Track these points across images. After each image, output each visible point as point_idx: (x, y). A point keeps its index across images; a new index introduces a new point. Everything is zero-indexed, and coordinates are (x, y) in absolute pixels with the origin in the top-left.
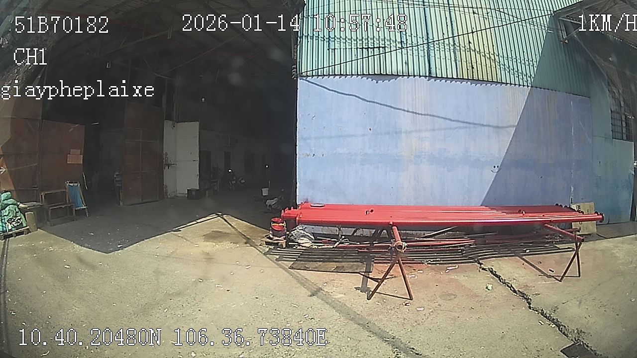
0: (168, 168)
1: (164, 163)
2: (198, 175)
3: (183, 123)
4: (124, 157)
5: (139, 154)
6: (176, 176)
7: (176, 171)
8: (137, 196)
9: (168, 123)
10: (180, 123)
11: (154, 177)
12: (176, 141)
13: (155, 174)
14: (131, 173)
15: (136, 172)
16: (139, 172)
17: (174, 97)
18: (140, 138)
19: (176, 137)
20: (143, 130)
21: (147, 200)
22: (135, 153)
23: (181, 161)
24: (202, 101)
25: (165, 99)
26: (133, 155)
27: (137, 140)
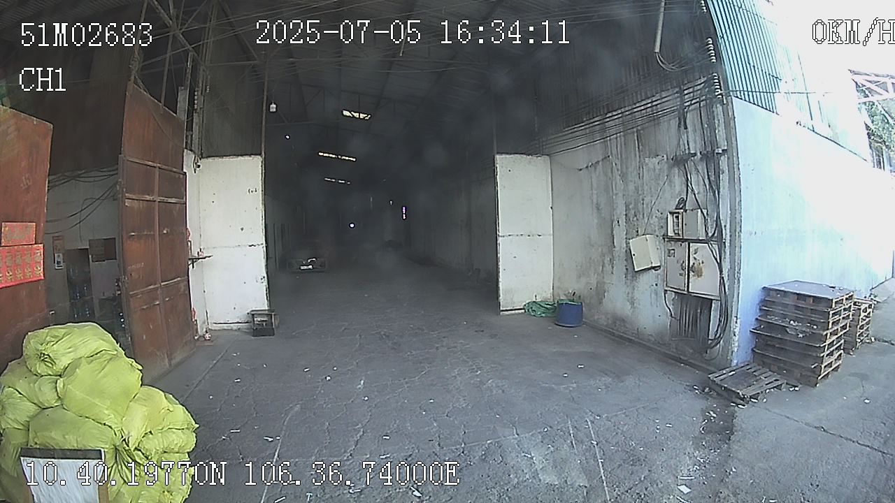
0: (193, 267)
1: (189, 256)
2: (264, 277)
3: (216, 159)
4: (125, 245)
5: (154, 235)
6: (204, 284)
7: (203, 272)
8: (158, 354)
9: (189, 158)
10: (210, 160)
11: (181, 294)
12: (199, 200)
13: (182, 285)
14: (142, 293)
15: (152, 287)
16: (157, 286)
17: (196, 97)
18: (154, 193)
19: (199, 192)
20: (160, 168)
21: (178, 357)
22: (146, 233)
23: (214, 248)
24: (271, 110)
25: (185, 98)
26: (142, 241)
27: (148, 198)
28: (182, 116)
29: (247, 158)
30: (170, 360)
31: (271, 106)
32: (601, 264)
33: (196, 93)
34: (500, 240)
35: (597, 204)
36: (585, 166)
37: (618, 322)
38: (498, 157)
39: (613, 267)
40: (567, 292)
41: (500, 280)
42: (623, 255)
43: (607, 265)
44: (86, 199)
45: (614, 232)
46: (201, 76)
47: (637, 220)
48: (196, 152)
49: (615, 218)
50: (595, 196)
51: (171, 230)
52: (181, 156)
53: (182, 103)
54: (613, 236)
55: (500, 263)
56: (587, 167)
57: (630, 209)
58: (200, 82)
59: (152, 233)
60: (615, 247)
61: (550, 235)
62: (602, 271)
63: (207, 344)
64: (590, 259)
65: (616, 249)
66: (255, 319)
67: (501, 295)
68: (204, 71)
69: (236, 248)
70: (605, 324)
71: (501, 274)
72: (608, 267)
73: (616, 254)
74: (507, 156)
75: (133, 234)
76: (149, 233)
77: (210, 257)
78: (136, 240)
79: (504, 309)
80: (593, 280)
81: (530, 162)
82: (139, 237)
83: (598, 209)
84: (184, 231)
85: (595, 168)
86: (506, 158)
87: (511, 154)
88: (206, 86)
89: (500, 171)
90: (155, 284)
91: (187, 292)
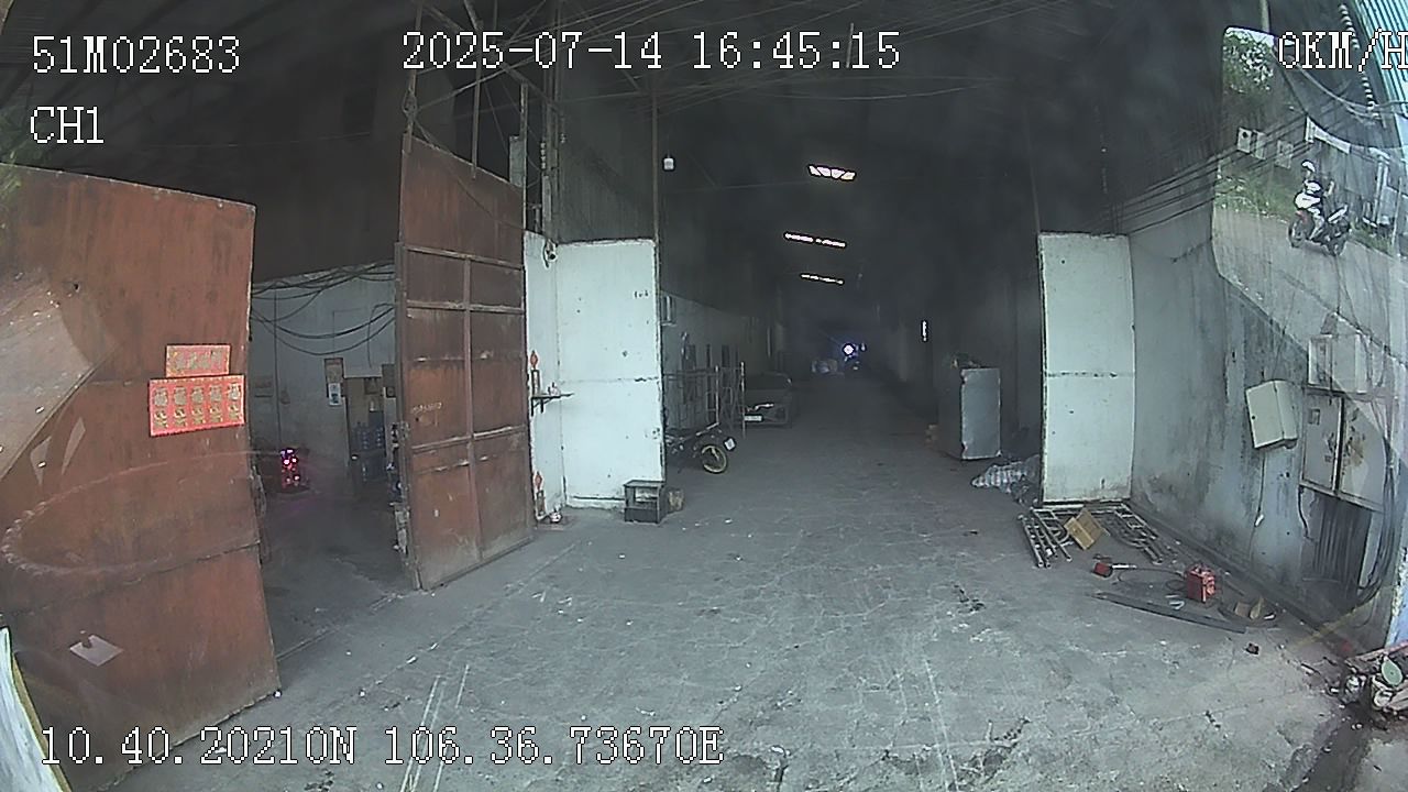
0: (542, 410)
1: (531, 391)
2: (659, 430)
3: (583, 245)
4: (405, 376)
5: (463, 361)
6: (562, 436)
7: (561, 418)
8: (461, 540)
9: (533, 244)
10: (573, 246)
11: (512, 452)
12: (556, 308)
13: (515, 439)
14: (436, 448)
15: (455, 439)
16: (464, 438)
17: (543, 152)
18: (462, 297)
19: (556, 296)
20: (472, 261)
21: (497, 547)
22: (446, 358)
23: (580, 381)
24: (666, 167)
25: (521, 153)
26: (440, 371)
27: (451, 305)
28: (518, 180)
29: (631, 243)
30: (482, 549)
31: (666, 160)
32: (1206, 430)
33: (543, 145)
34: (1048, 382)
35: (1201, 322)
36: (1181, 254)
37: (1224, 538)
38: (1043, 238)
39: (1223, 438)
40: (1152, 478)
41: (1046, 451)
42: (1239, 415)
43: (1214, 433)
44: (377, 306)
45: (1227, 374)
46: (549, 119)
47: (1263, 352)
48: (549, 233)
49: (1229, 348)
50: (1198, 308)
51: (495, 354)
52: (518, 241)
53: (517, 161)
54: (1225, 380)
55: (1047, 422)
56: (1185, 255)
57: (1250, 332)
58: (549, 128)
59: (460, 358)
60: (1227, 402)
61: (1130, 375)
62: (1207, 443)
63: (554, 527)
64: (1191, 419)
65: (1228, 405)
66: (637, 495)
67: (1046, 476)
68: (553, 110)
69: (614, 384)
70: (1205, 539)
71: (1047, 441)
72: (1216, 436)
73: (1229, 413)
74: (1058, 236)
75: (422, 359)
76: (452, 358)
77: (569, 395)
78: (428, 368)
79: (1049, 501)
80: (1193, 461)
81: (1097, 247)
82: (434, 365)
83: (1203, 331)
84: (522, 355)
85: (1197, 257)
86: (1056, 239)
87: (1065, 232)
88: (560, 134)
89: (1048, 264)
90: (464, 434)
91: (525, 449)
